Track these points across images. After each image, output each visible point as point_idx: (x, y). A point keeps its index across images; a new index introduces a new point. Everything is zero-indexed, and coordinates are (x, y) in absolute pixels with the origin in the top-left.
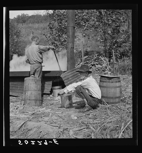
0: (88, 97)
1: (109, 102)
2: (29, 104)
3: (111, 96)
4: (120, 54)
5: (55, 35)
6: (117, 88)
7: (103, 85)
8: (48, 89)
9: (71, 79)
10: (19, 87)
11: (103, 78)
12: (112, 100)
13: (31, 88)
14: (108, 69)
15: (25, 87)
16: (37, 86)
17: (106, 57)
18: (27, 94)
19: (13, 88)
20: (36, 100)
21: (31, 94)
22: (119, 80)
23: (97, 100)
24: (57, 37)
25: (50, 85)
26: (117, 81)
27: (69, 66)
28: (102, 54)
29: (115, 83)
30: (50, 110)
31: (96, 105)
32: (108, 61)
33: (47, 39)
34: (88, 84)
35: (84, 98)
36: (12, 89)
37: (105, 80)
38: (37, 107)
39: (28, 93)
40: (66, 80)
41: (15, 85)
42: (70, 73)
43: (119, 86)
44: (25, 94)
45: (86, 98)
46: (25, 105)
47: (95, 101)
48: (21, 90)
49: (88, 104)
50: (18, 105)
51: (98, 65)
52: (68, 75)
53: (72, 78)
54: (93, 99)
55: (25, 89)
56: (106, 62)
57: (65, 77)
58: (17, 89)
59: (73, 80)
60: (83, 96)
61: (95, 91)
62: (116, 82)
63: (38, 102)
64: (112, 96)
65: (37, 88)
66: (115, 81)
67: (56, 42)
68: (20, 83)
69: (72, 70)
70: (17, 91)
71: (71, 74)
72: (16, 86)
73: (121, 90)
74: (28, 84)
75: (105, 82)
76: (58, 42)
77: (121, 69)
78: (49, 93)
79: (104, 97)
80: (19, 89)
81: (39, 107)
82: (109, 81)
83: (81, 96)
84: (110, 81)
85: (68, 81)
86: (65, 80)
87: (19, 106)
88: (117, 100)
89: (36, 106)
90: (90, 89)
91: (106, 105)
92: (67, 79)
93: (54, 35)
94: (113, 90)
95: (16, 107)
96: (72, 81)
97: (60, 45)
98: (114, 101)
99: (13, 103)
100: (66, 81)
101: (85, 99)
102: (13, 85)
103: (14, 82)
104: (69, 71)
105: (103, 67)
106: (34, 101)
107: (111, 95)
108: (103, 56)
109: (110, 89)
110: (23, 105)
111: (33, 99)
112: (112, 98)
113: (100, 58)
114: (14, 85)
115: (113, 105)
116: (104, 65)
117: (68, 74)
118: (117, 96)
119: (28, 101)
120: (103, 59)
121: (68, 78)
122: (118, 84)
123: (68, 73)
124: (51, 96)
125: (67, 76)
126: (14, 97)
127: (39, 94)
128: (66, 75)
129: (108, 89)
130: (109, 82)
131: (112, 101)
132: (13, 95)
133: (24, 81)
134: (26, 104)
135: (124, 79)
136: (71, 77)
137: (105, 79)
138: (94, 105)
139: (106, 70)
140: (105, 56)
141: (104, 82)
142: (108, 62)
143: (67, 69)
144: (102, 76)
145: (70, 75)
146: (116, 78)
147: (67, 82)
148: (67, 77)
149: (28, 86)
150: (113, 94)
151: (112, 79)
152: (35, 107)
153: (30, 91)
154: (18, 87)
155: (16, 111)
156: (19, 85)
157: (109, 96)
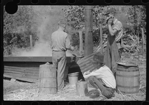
0: (102, 87)
2: (44, 91)
3: (128, 86)
5: (75, 10)
6: (134, 78)
7: (120, 74)
9: (88, 66)
10: (35, 73)
12: (129, 89)
13: (46, 76)
14: (138, 49)
15: (41, 74)
16: (52, 74)
17: (136, 35)
18: (42, 81)
19: (29, 74)
20: (51, 88)
21: (46, 81)
22: (137, 69)
23: (111, 90)
24: (77, 13)
25: (66, 71)
26: (135, 69)
28: (131, 31)
29: (132, 72)
30: (65, 98)
31: (110, 94)
32: (138, 39)
33: (65, 15)
34: (101, 74)
35: (98, 89)
36: (27, 75)
37: (122, 69)
38: (52, 95)
39: (43, 81)
40: (82, 66)
41: (31, 70)
42: (87, 59)
44: (40, 81)
45: (100, 88)
47: (109, 90)
48: (36, 76)
49: (103, 94)
50: (33, 92)
51: (126, 44)
52: (85, 62)
53: (90, 64)
54: (107, 88)
55: (41, 76)
56: (136, 41)
57: (82, 63)
59: (91, 66)
60: (97, 86)
61: (109, 81)
62: (134, 71)
63: (53, 90)
64: (129, 86)
65: (52, 76)
66: (132, 69)
67: (76, 18)
68: (35, 69)
69: (89, 56)
70: (32, 77)
72: (32, 71)
73: (139, 79)
74: (43, 72)
75: (122, 71)
76: (78, 18)
79: (121, 86)
80: (35, 75)
81: (54, 95)
82: (125, 69)
83: (94, 86)
84: (127, 69)
85: (85, 68)
87: (34, 93)
88: (135, 90)
89: (51, 94)
90: (103, 79)
91: (121, 94)
92: (84, 66)
93: (73, 10)
94: (129, 79)
95: (31, 95)
96: (89, 67)
97: (80, 21)
98: (131, 90)
99: (29, 90)
100: (82, 68)
101: (99, 90)
102: (28, 71)
103: (30, 67)
104: (87, 56)
105: (131, 47)
106: (49, 89)
107: (127, 85)
108: (133, 33)
109: (127, 78)
110: (39, 92)
111: (48, 86)
112: (129, 87)
113: (128, 36)
115: (130, 95)
116: (133, 45)
117: (85, 60)
119: (43, 89)
120: (132, 37)
121: (85, 65)
122: (135, 73)
123: (85, 59)
125: (84, 62)
126: (30, 84)
127: (54, 81)
128: (82, 61)
129: (125, 78)
130: (126, 71)
131: (128, 90)
132: (29, 81)
133: (39, 67)
134: (41, 92)
136: (89, 63)
137: (122, 68)
138: (108, 95)
139: (136, 50)
140: (135, 33)
141: (120, 70)
142: (139, 41)
144: (119, 65)
145: (87, 61)
146: (133, 67)
147: (83, 69)
148: (84, 64)
149: (43, 74)
150: (130, 84)
151: (129, 68)
152: (49, 95)
153: (45, 79)
154: (33, 73)
155: (32, 98)
156: (34, 71)
157: (125, 85)
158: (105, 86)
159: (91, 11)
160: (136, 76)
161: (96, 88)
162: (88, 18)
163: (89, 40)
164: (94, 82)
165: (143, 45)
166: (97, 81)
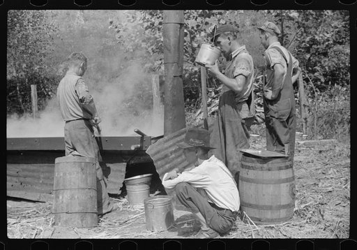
0: (206, 207)
1: (262, 217)
2: (66, 222)
3: (266, 204)
4: (325, 75)
5: (141, 25)
6: (282, 185)
7: (248, 177)
8: (115, 183)
9: (173, 159)
10: (44, 178)
11: (248, 159)
12: (269, 212)
13: (72, 183)
15: (58, 181)
16: (87, 180)
18: (61, 197)
19: (28, 180)
20: (83, 214)
21: (72, 197)
22: (288, 163)
23: (227, 215)
25: (121, 171)
26: (283, 165)
27: (169, 123)
29: (277, 172)
31: (225, 226)
34: (205, 176)
35: (197, 212)
36: (25, 183)
37: (253, 165)
38: (86, 230)
39: (65, 197)
40: (159, 160)
41: (33, 171)
42: (171, 143)
43: (287, 179)
44: (57, 197)
45: (202, 211)
46: (57, 224)
47: (223, 216)
48: (46, 184)
49: (208, 226)
50: (39, 224)
52: (167, 148)
53: (177, 154)
54: (218, 211)
55: (58, 184)
57: (158, 152)
58: (36, 181)
59: (179, 160)
60: (194, 206)
61: (223, 193)
62: (280, 169)
63: (88, 217)
64: (270, 204)
65: (87, 184)
66: (277, 165)
69: (176, 134)
70: (37, 188)
71: (174, 144)
72: (35, 174)
73: (293, 187)
74: (65, 174)
75: (253, 168)
77: (321, 122)
78: (119, 192)
79: (250, 205)
80: (43, 183)
81: (91, 231)
82: (261, 165)
83: (188, 207)
84: (265, 165)
85: (166, 164)
86: (156, 161)
87: (41, 228)
88: (283, 213)
89: (83, 227)
90: (209, 189)
91: (251, 224)
92: (163, 158)
93: (137, 24)
94: (270, 189)
95: (35, 231)
96: (175, 162)
98: (275, 215)
99: (28, 220)
100: (159, 163)
101: (199, 215)
102: (27, 173)
103: (30, 163)
104: (170, 135)
106: (77, 216)
107: (266, 201)
109: (264, 185)
110: (54, 224)
111: (77, 210)
112: (270, 208)
114: (29, 171)
115: (272, 226)
117: (166, 145)
118: (282, 204)
119: (64, 217)
121: (166, 156)
122: (284, 174)
123: (167, 141)
124: (124, 200)
125: (163, 150)
126: (31, 204)
127: (91, 198)
128: (159, 147)
129: (260, 186)
130: (262, 169)
131: (269, 215)
132: (28, 198)
133: (54, 162)
134: (60, 224)
135: (320, 152)
136: (175, 151)
137: (253, 162)
138: (221, 226)
141: (249, 168)
143: (165, 132)
144: (246, 155)
145: (170, 147)
146: (278, 160)
147: (162, 166)
148: (163, 153)
149: (64, 179)
150: (272, 199)
151: (270, 162)
152: (80, 230)
153: (69, 191)
154: (39, 178)
156: (43, 172)
157: (261, 203)
158: (213, 205)
159: (179, 26)
160: (287, 180)
161: (193, 211)
162: (171, 44)
163: (174, 96)
164: (187, 197)
165: (303, 107)
166: (195, 195)
